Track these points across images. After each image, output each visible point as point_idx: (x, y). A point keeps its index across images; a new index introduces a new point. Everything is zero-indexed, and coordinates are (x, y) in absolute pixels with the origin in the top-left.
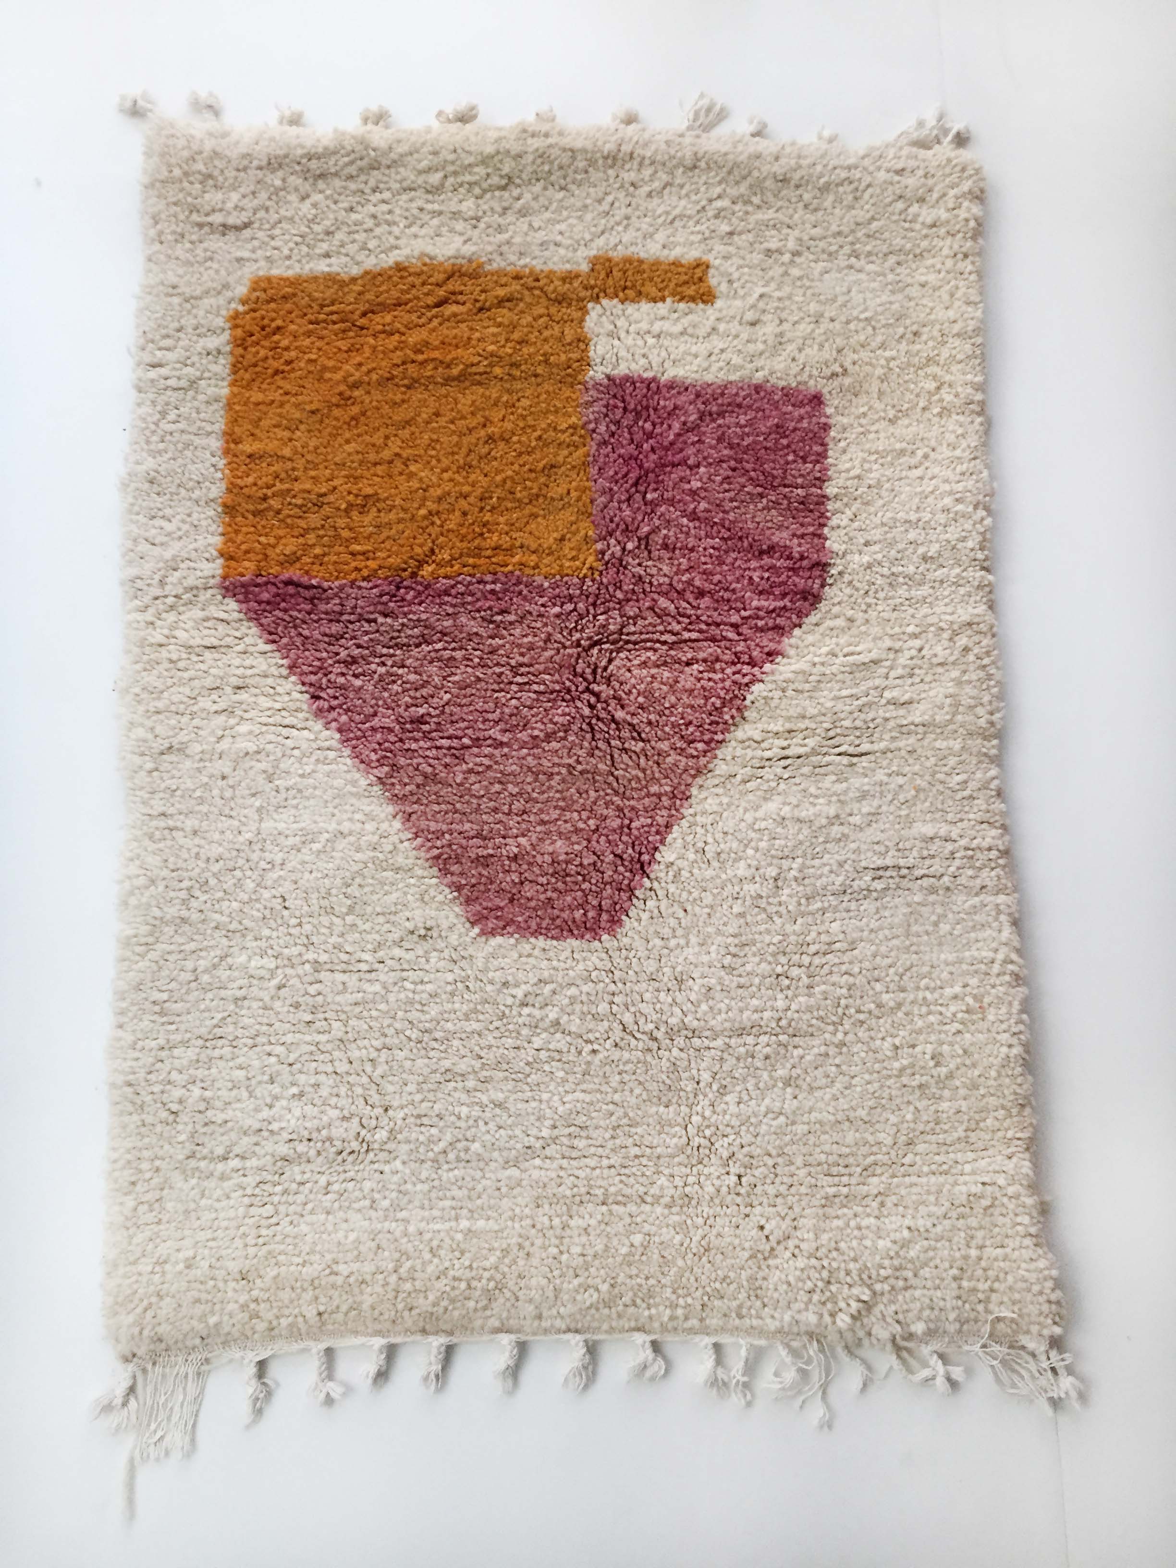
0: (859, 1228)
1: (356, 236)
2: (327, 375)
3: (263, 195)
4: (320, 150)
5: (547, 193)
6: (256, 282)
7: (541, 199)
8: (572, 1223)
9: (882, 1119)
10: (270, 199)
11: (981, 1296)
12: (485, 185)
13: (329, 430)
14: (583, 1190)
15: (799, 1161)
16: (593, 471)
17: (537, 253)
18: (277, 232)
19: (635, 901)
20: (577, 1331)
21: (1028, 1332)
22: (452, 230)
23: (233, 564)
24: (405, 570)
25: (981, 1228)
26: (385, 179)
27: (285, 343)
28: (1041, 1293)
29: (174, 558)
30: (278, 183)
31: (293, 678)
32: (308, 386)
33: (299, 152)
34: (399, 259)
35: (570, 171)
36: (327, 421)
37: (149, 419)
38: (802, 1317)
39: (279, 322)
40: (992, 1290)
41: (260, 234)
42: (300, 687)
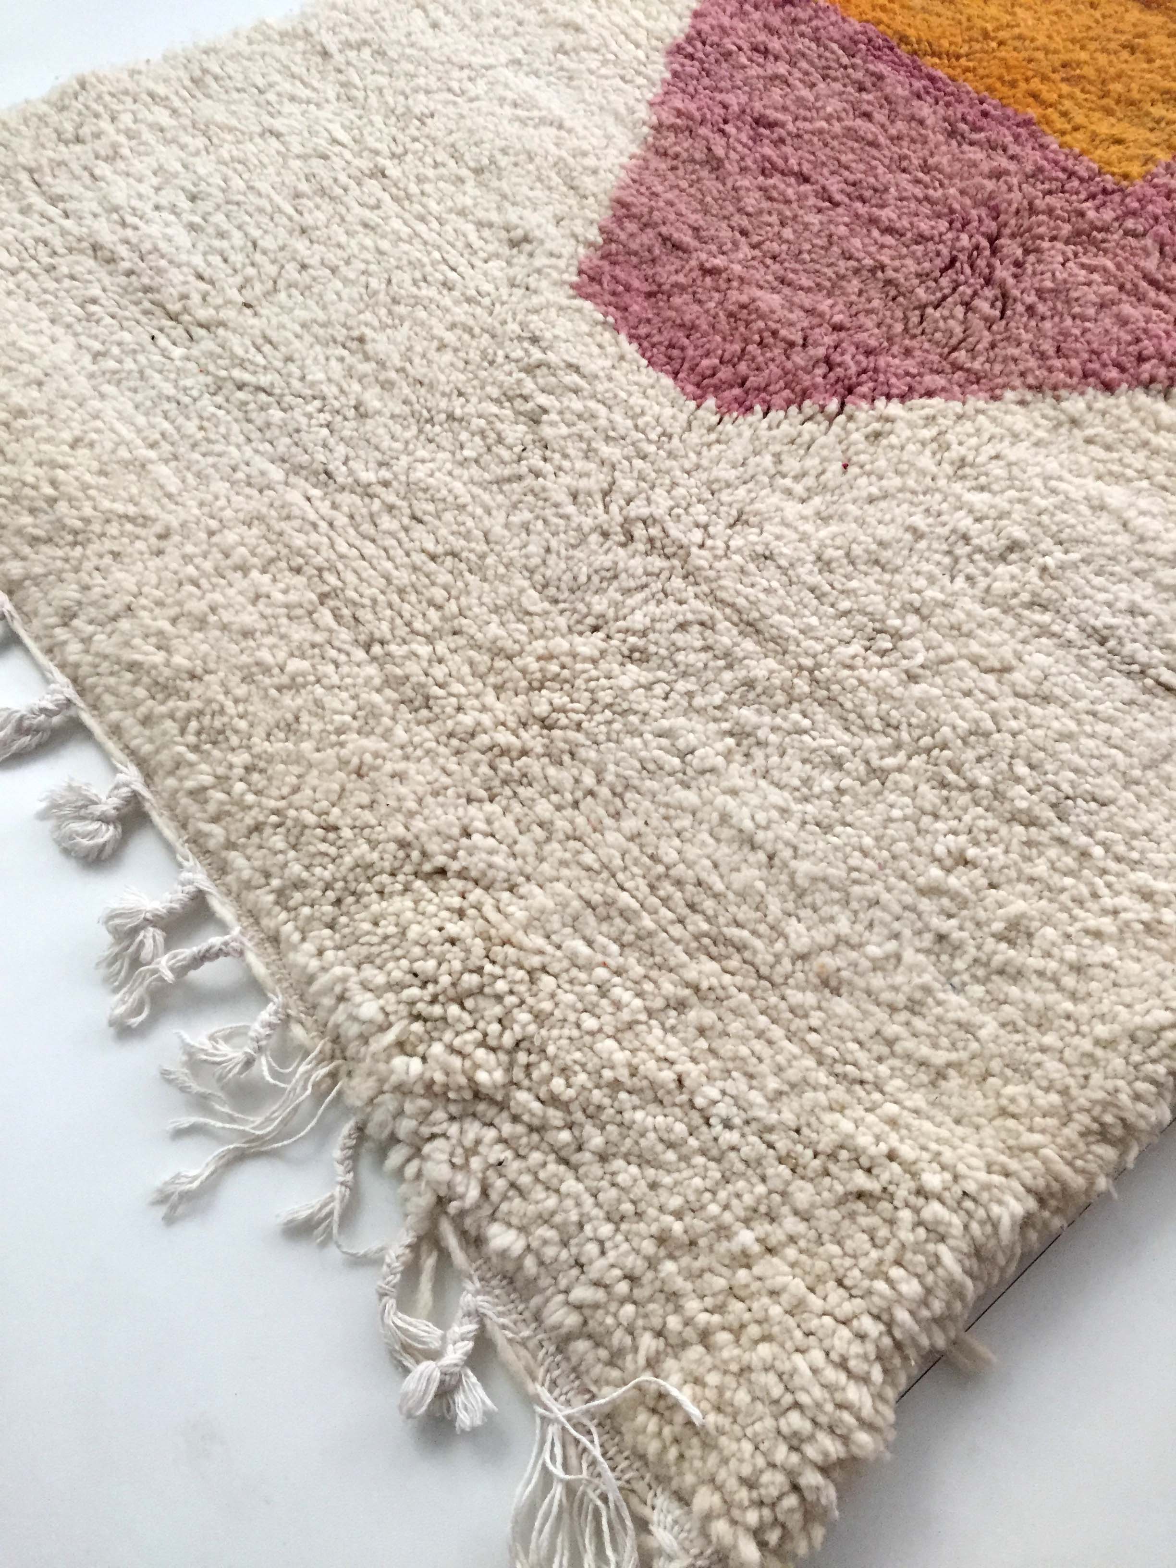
0: (603, 990)
8: (255, 574)
9: (826, 911)
11: (674, 1323)
14: (319, 560)
15: (630, 824)
19: (793, 409)
20: (75, 681)
21: (683, 1499)
25: (805, 1217)
28: (795, 1443)
38: (358, 996)
40: (705, 1337)
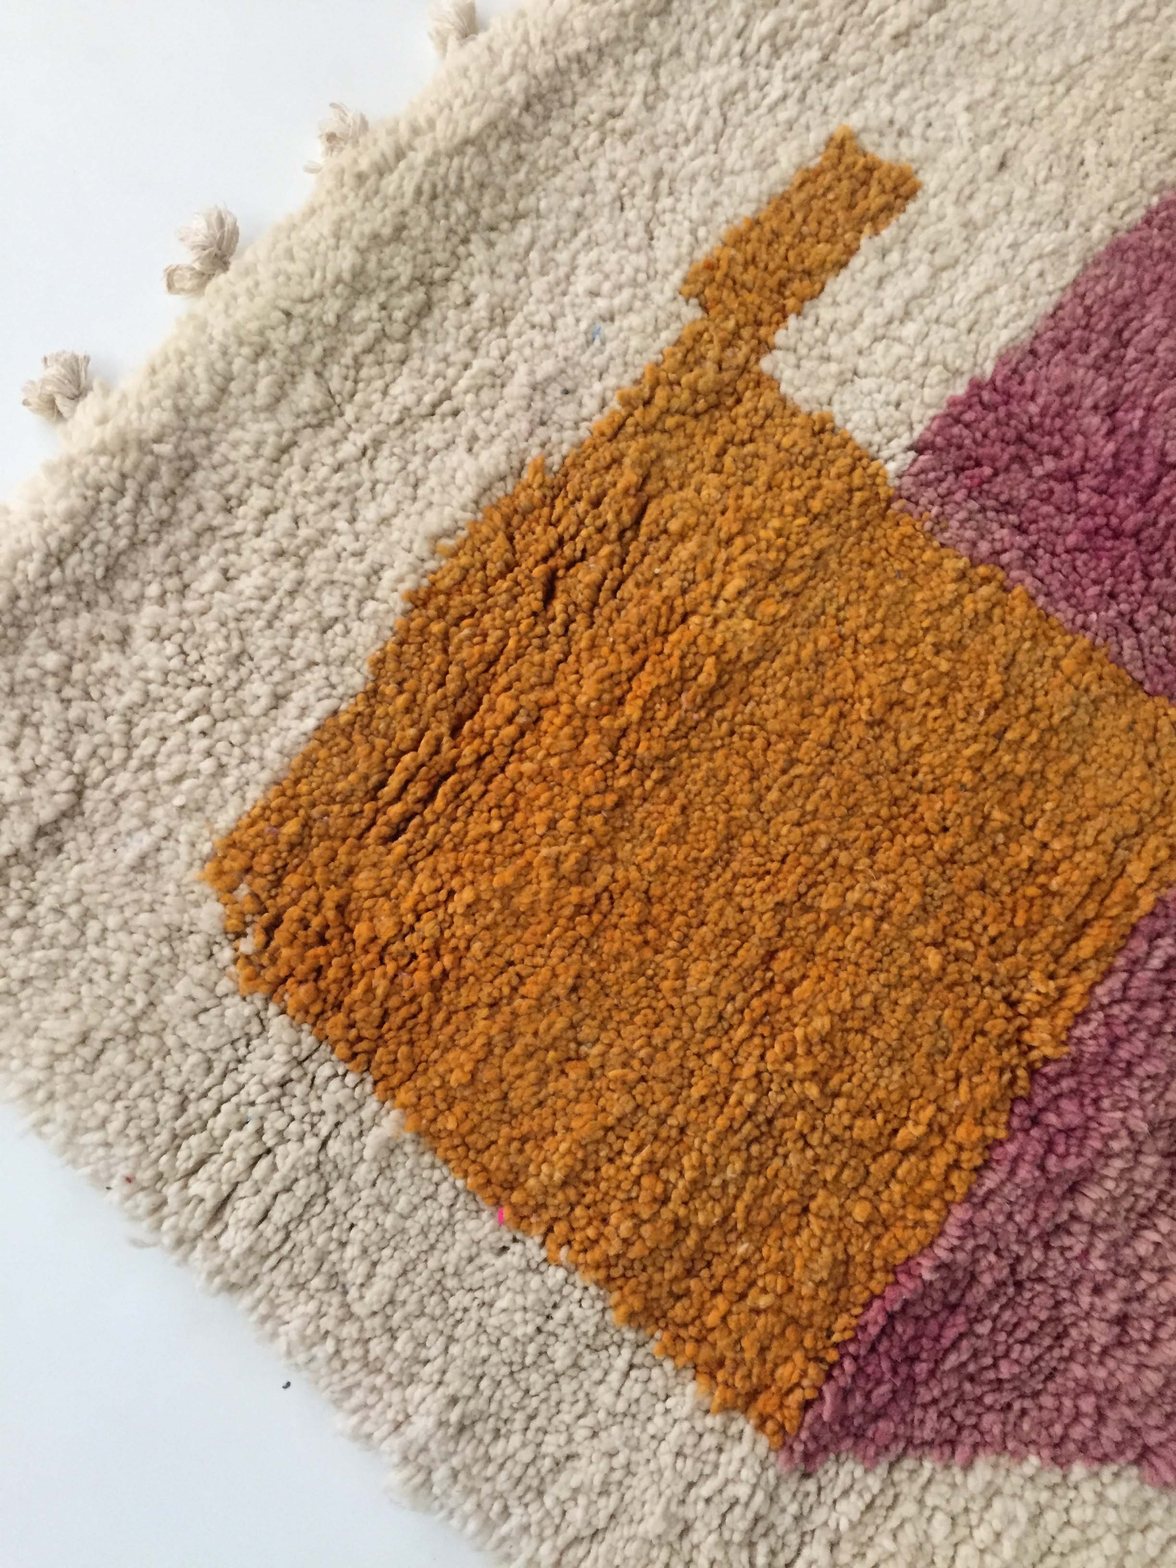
1: (289, 618)
2: (522, 900)
3: (50, 707)
4: (66, 530)
5: (499, 248)
6: (220, 873)
7: (502, 268)
10: (67, 702)
12: (397, 329)
13: (629, 989)
16: (1064, 613)
17: (599, 361)
18: (147, 747)
22: (430, 454)
23: (766, 1402)
24: (1013, 1082)
26: (226, 472)
27: (386, 927)
29: (668, 1517)
30: (51, 660)
31: (1078, 1470)
32: (518, 952)
33: (32, 567)
34: (408, 585)
35: (499, 179)
36: (608, 978)
37: (327, 1323)
39: (332, 896)
41: (122, 781)
42: (1107, 1473)
